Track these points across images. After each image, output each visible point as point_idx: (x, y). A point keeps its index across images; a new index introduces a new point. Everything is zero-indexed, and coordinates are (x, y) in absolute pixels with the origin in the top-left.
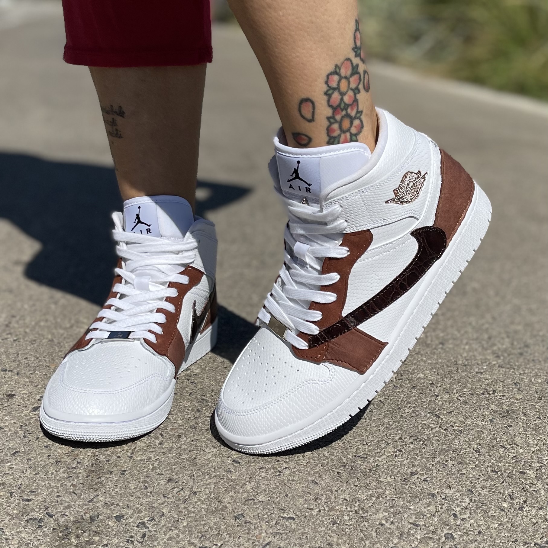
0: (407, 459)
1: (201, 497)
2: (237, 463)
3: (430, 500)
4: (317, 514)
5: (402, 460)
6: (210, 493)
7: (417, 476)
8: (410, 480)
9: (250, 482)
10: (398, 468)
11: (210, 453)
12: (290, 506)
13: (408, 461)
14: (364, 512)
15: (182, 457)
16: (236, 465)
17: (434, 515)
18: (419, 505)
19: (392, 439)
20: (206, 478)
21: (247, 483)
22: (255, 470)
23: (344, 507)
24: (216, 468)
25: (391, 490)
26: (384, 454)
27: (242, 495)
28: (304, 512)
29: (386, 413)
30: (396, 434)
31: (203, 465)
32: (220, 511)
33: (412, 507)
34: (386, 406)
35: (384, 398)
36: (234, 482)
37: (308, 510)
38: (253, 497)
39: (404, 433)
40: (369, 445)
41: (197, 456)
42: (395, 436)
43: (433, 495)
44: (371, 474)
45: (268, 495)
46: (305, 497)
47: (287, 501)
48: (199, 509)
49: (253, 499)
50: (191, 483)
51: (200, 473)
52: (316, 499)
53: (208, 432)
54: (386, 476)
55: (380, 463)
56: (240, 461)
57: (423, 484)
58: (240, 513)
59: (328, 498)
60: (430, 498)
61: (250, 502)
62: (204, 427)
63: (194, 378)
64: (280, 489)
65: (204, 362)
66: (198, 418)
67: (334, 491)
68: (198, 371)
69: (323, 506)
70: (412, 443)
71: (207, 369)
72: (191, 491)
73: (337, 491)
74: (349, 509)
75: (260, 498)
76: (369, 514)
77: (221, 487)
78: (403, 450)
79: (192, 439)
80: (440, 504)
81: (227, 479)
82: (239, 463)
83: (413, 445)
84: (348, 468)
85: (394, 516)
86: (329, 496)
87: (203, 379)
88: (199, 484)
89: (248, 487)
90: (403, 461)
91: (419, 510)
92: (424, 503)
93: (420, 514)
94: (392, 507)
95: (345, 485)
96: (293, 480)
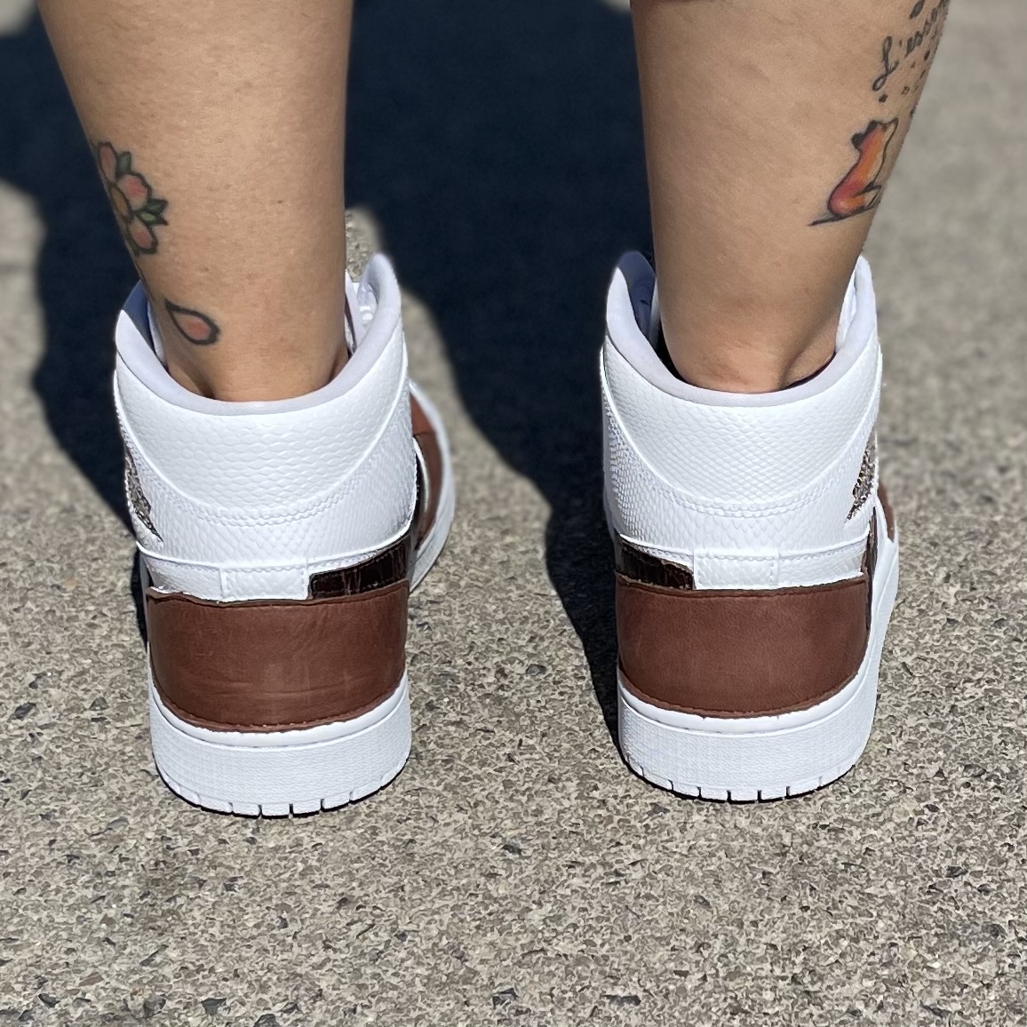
0: (947, 831)
1: (415, 945)
2: (513, 852)
3: (987, 943)
4: (697, 988)
5: (934, 833)
6: (441, 934)
7: (966, 878)
8: (945, 891)
9: (540, 904)
10: (919, 856)
11: (447, 824)
12: (633, 966)
13: (950, 835)
14: (815, 979)
15: (379, 838)
16: (510, 856)
17: (988, 986)
18: (957, 957)
19: (918, 776)
20: (433, 894)
21: (534, 906)
22: (558, 869)
23: (767, 966)
24: (461, 867)
25: (891, 919)
26: (890, 820)
27: (517, 940)
28: (666, 981)
29: (914, 699)
30: (930, 761)
31: (429, 860)
32: (458, 983)
33: (936, 965)
34: (916, 681)
35: (915, 655)
36: (501, 905)
37: (677, 977)
38: (544, 945)
39: (952, 757)
40: (855, 793)
41: (416, 834)
42: (927, 765)
43: (996, 931)
44: (848, 876)
45: (582, 939)
46: (673, 943)
47: (626, 953)
48: (408, 978)
49: (542, 950)
50: (394, 910)
51: (420, 880)
52: (699, 947)
53: (448, 766)
54: (885, 879)
55: (877, 844)
56: (522, 846)
57: (975, 900)
58: (506, 988)
59: (731, 944)
60: (987, 939)
61: (535, 957)
62: (441, 753)
63: (426, 613)
64: (612, 920)
65: (456, 564)
66: (429, 728)
67: (747, 923)
68: (440, 589)
69: (714, 966)
70: (967, 785)
71: (463, 583)
72: (393, 930)
73: (755, 923)
74: (778, 972)
75: (562, 946)
76: (828, 983)
77: (468, 919)
78: (940, 806)
79: (407, 788)
80: (1009, 956)
81: (485, 898)
82: (519, 851)
83: (969, 790)
84: (791, 861)
85: (888, 990)
86: (732, 937)
87: (450, 615)
88: (414, 910)
89: (536, 916)
90: (935, 838)
91: (953, 972)
92: (971, 952)
93: (954, 984)
94: (885, 965)
95: (777, 905)
96: (648, 897)
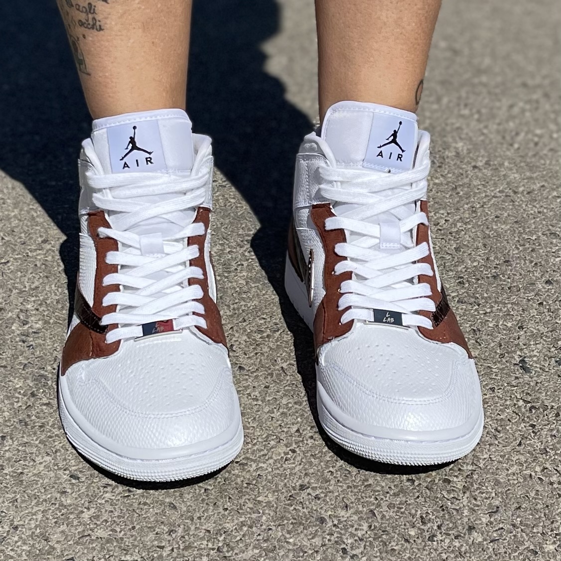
0: (300, 464)
1: (23, 533)
2: (75, 479)
3: (317, 528)
4: (168, 555)
5: (294, 465)
6: (36, 527)
7: (309, 490)
8: (298, 498)
9: (88, 509)
10: (285, 479)
11: (41, 463)
12: (136, 543)
13: (302, 466)
14: (229, 549)
15: (4, 472)
16: (74, 481)
17: (317, 552)
18: (302, 535)
19: (287, 432)
20: (33, 504)
21: (85, 510)
22: (98, 489)
23: (205, 542)
24: (48, 488)
25: (269, 515)
26: (271, 458)
27: (76, 529)
28: (152, 552)
29: (286, 388)
30: (293, 424)
31: (30, 485)
32: (44, 554)
33: (291, 540)
34: (288, 378)
35: (288, 363)
36: (68, 510)
37: (158, 549)
38: (90, 532)
39: (305, 422)
40: (254, 442)
41: (24, 469)
42: (291, 426)
43: (322, 520)
44: (248, 490)
45: (109, 528)
46: (157, 530)
47: (132, 536)
48: (19, 552)
49: (89, 535)
50: (12, 513)
51: (26, 496)
52: (170, 532)
53: (42, 429)
54: (267, 492)
55: (264, 472)
56: (80, 475)
57: (313, 503)
58: (70, 557)
59: (187, 530)
60: (318, 525)
61: (85, 539)
62: (38, 422)
63: (32, 339)
64: (126, 517)
65: (48, 310)
66: (32, 407)
67: (195, 518)
68: (39, 325)
69: (178, 543)
70: (312, 437)
71: (51, 321)
72: (11, 525)
73: (199, 518)
74: (210, 546)
75: (100, 533)
76: (236, 551)
77: (51, 518)
78: (297, 450)
79: (20, 442)
80: (328, 535)
81: (59, 506)
82: (78, 478)
83: (312, 441)
84: (219, 482)
85: (266, 555)
86: (188, 526)
87: (44, 340)
88: (22, 513)
89: (86, 515)
90: (294, 468)
91: (299, 544)
92: (309, 533)
93: (300, 551)
94: (265, 541)
95: (211, 508)
96: (145, 504)
